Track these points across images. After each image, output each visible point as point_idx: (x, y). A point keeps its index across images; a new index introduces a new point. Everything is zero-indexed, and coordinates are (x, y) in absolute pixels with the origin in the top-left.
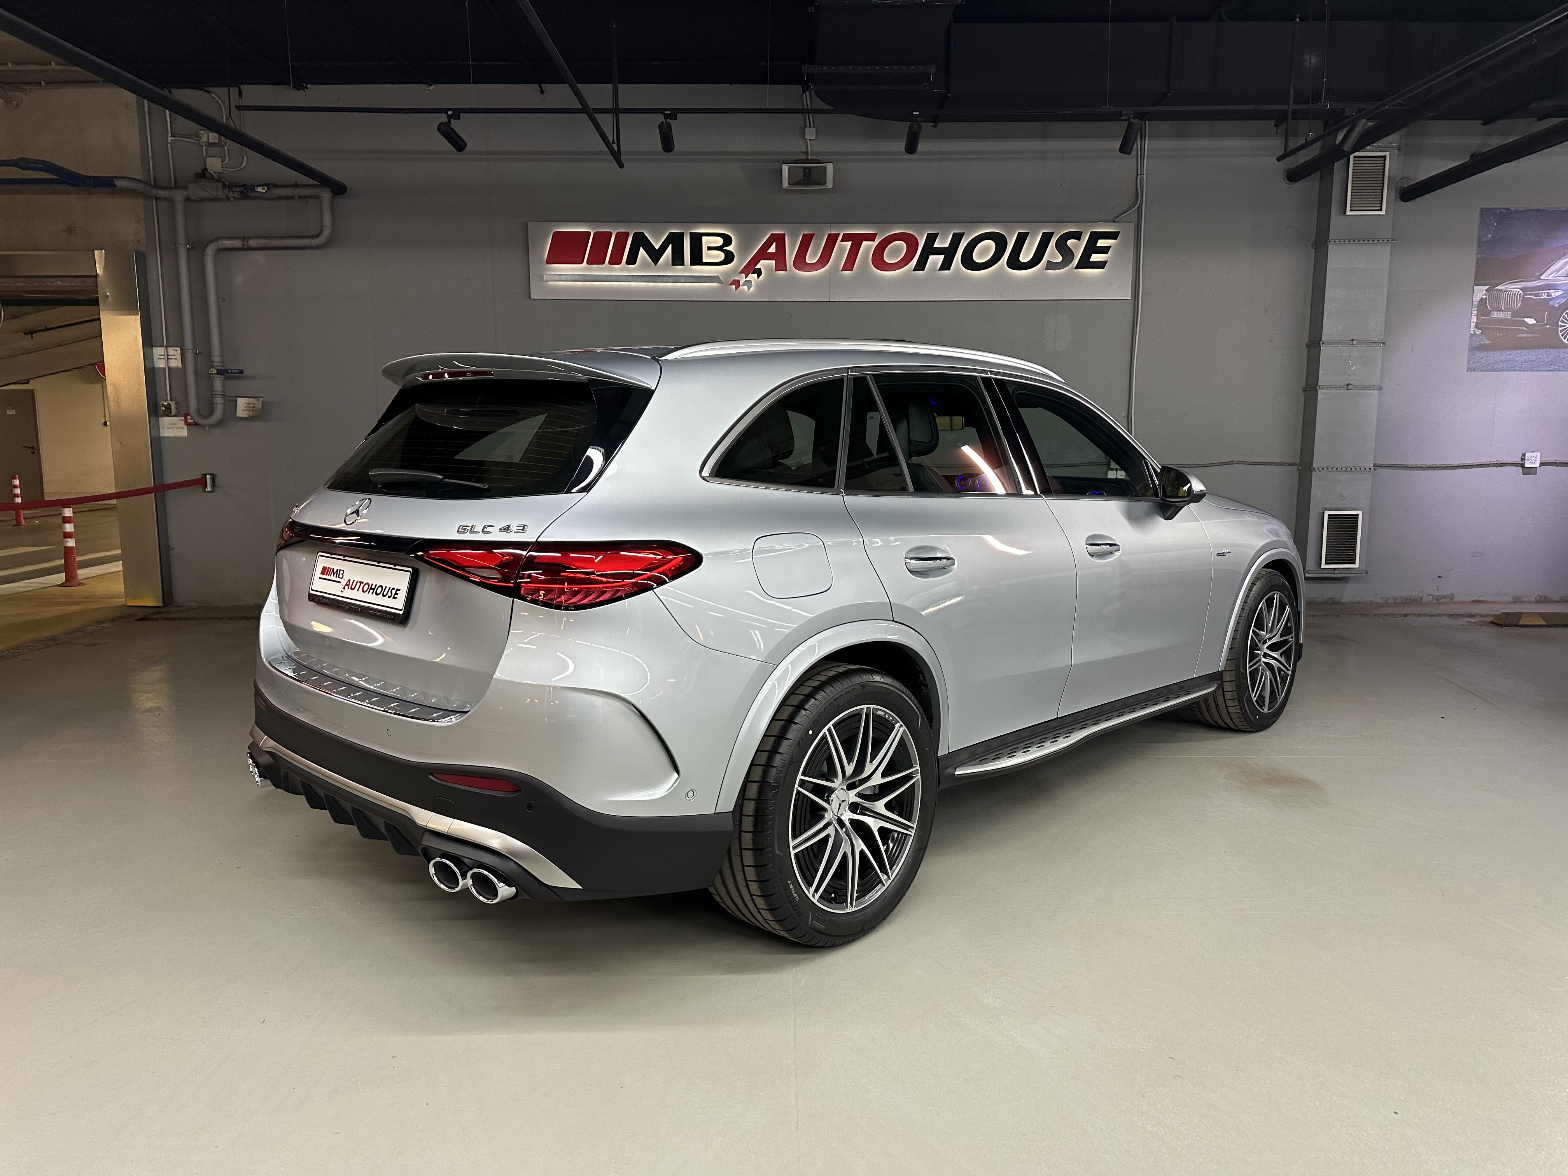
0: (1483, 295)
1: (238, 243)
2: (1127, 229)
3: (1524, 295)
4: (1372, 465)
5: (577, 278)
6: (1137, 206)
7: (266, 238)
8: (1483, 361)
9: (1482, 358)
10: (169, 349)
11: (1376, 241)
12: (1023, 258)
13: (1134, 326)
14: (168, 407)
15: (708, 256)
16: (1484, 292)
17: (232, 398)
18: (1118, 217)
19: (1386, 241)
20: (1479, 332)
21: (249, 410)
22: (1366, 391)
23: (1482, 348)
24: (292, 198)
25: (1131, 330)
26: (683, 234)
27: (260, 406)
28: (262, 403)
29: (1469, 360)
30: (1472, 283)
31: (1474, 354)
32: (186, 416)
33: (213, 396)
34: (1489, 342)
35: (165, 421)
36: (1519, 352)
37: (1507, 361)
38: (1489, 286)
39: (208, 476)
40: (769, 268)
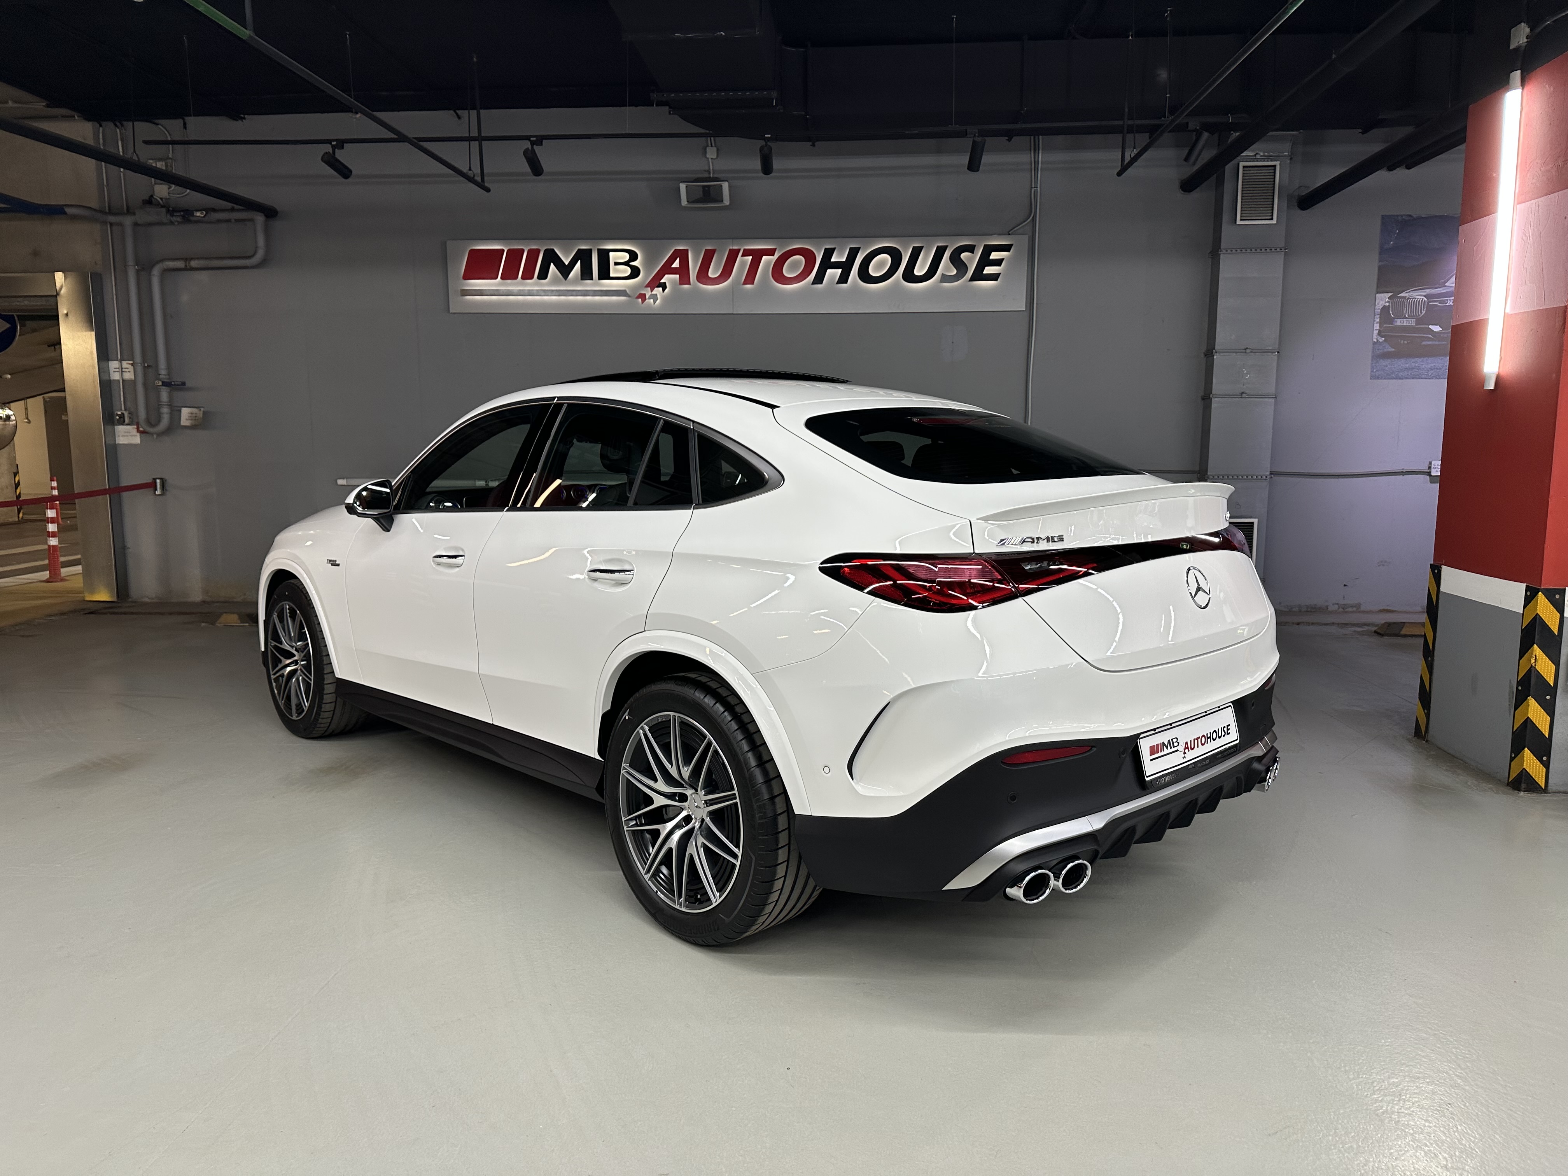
0: (1386, 303)
1: (180, 264)
2: (1020, 242)
3: (1429, 302)
4: (1268, 473)
5: (493, 293)
6: (1031, 218)
7: (206, 258)
8: (1387, 368)
9: (1387, 366)
10: (123, 362)
11: (1268, 250)
12: (917, 272)
13: (1029, 337)
14: (122, 416)
15: (616, 271)
16: (1387, 300)
17: (178, 409)
18: (1014, 228)
19: (1278, 250)
20: (1381, 340)
21: (192, 420)
22: (1261, 400)
23: (1386, 356)
24: (229, 221)
25: (1027, 341)
26: (590, 251)
27: (201, 416)
28: (203, 412)
29: (1373, 368)
30: (1375, 292)
31: (1377, 362)
32: (138, 424)
33: (160, 406)
34: (1393, 350)
35: (120, 429)
36: (1425, 359)
37: (1413, 369)
38: (1391, 294)
39: (158, 481)
40: (673, 282)
